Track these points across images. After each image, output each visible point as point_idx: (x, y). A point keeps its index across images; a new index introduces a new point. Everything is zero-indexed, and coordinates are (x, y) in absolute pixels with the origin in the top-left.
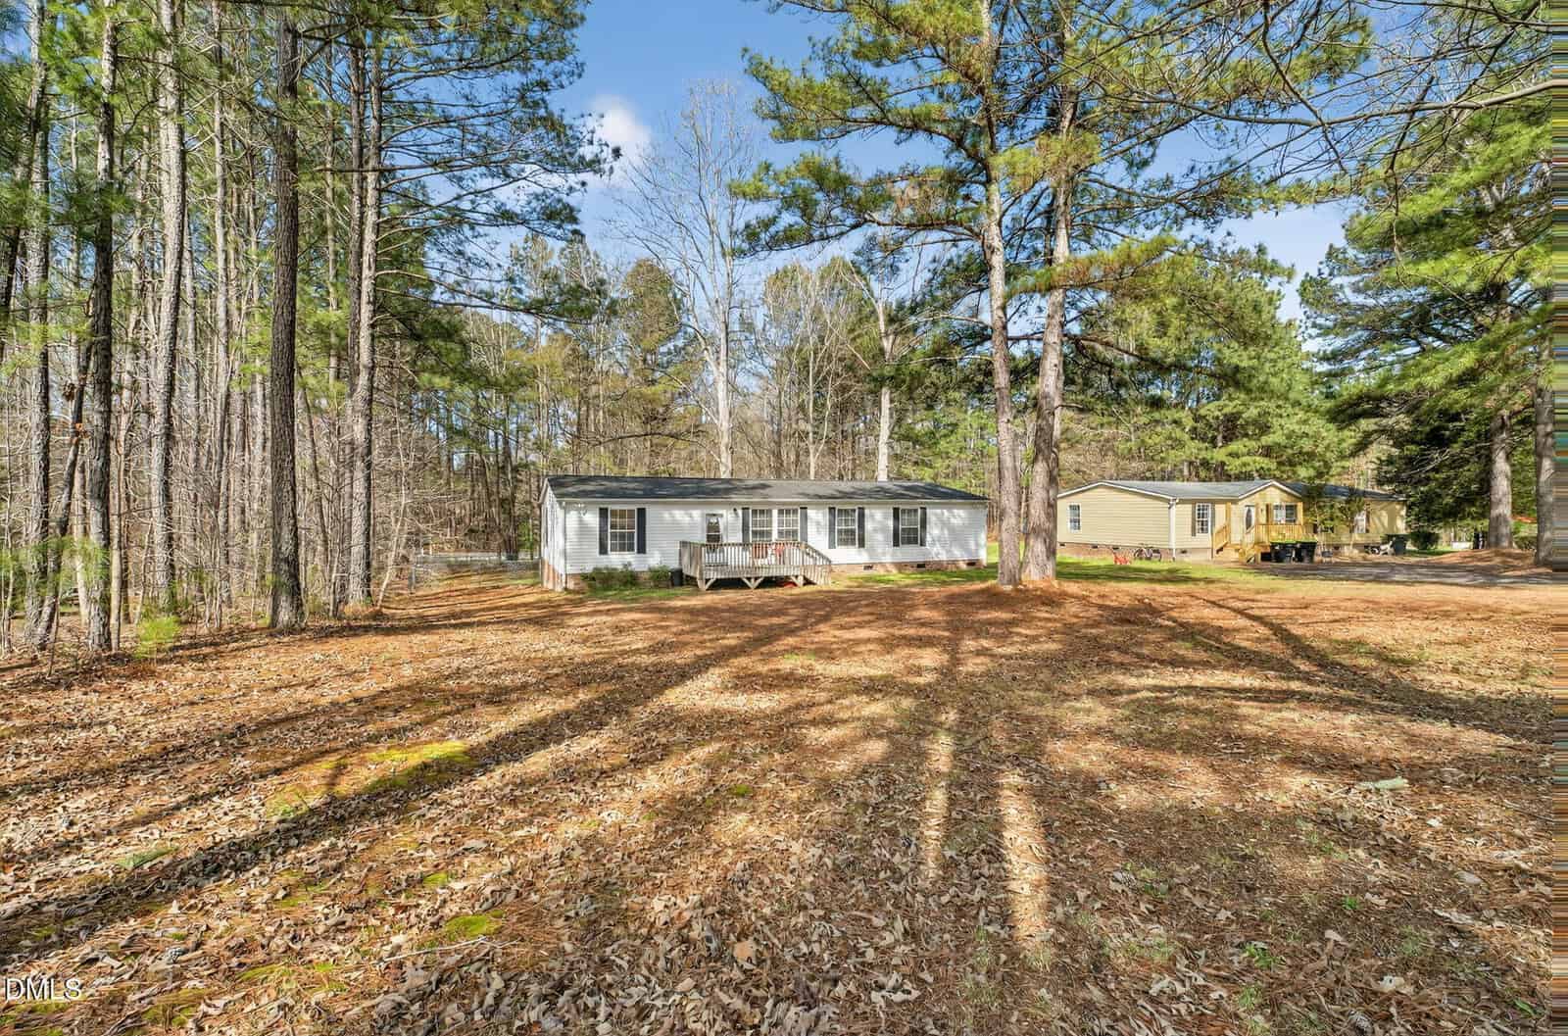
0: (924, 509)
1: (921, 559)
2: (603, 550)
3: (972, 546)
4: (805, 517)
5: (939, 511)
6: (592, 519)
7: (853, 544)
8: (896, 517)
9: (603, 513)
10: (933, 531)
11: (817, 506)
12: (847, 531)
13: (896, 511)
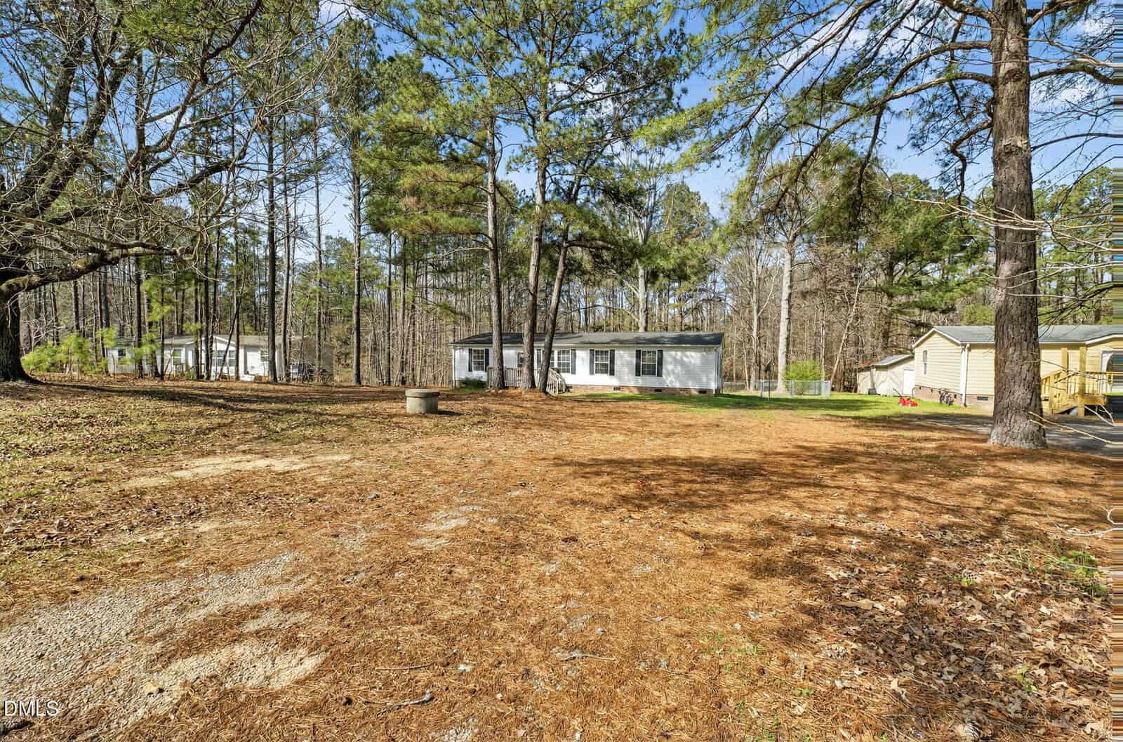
0: (661, 352)
1: (658, 386)
2: (470, 370)
3: (704, 379)
4: (575, 356)
5: (673, 353)
6: (466, 353)
7: (606, 372)
8: (638, 356)
9: (470, 351)
10: (668, 367)
11: (582, 348)
12: (602, 365)
13: (638, 352)
